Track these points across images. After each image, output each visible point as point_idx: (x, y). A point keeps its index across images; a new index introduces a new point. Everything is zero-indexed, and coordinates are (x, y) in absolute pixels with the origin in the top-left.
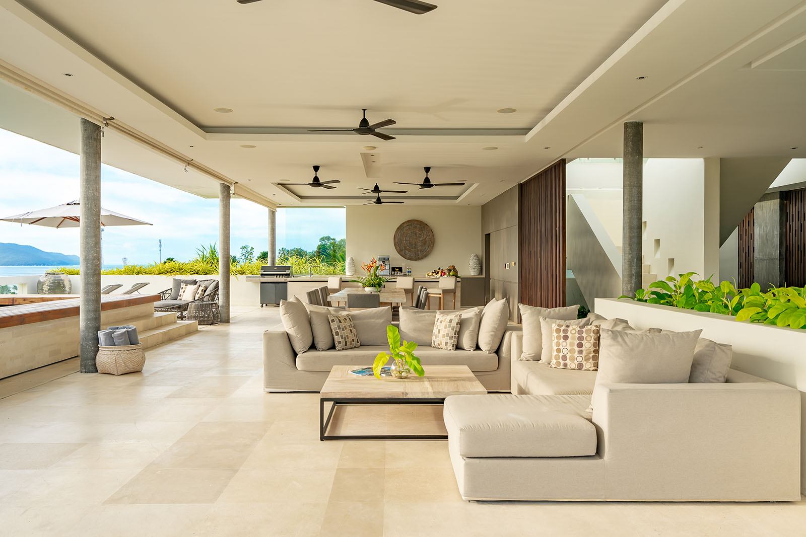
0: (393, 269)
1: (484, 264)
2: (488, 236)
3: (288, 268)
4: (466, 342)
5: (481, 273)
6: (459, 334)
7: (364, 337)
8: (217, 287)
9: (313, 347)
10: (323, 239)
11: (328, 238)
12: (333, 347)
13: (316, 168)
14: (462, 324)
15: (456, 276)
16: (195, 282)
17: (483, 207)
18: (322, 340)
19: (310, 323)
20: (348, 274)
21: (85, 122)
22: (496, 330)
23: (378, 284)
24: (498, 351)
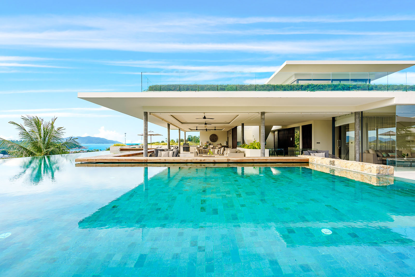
0: (209, 144)
1: (227, 143)
2: (228, 137)
3: (188, 144)
4: (219, 153)
5: (227, 145)
6: (218, 152)
7: (206, 152)
8: (178, 147)
9: (200, 153)
10: (189, 136)
11: (190, 136)
12: (202, 153)
13: (197, 127)
14: (218, 150)
15: (221, 145)
16: (173, 146)
17: (227, 131)
18: (201, 152)
19: (199, 150)
20: (200, 145)
21: (168, 124)
22: (223, 151)
23: (207, 146)
24: (223, 154)
